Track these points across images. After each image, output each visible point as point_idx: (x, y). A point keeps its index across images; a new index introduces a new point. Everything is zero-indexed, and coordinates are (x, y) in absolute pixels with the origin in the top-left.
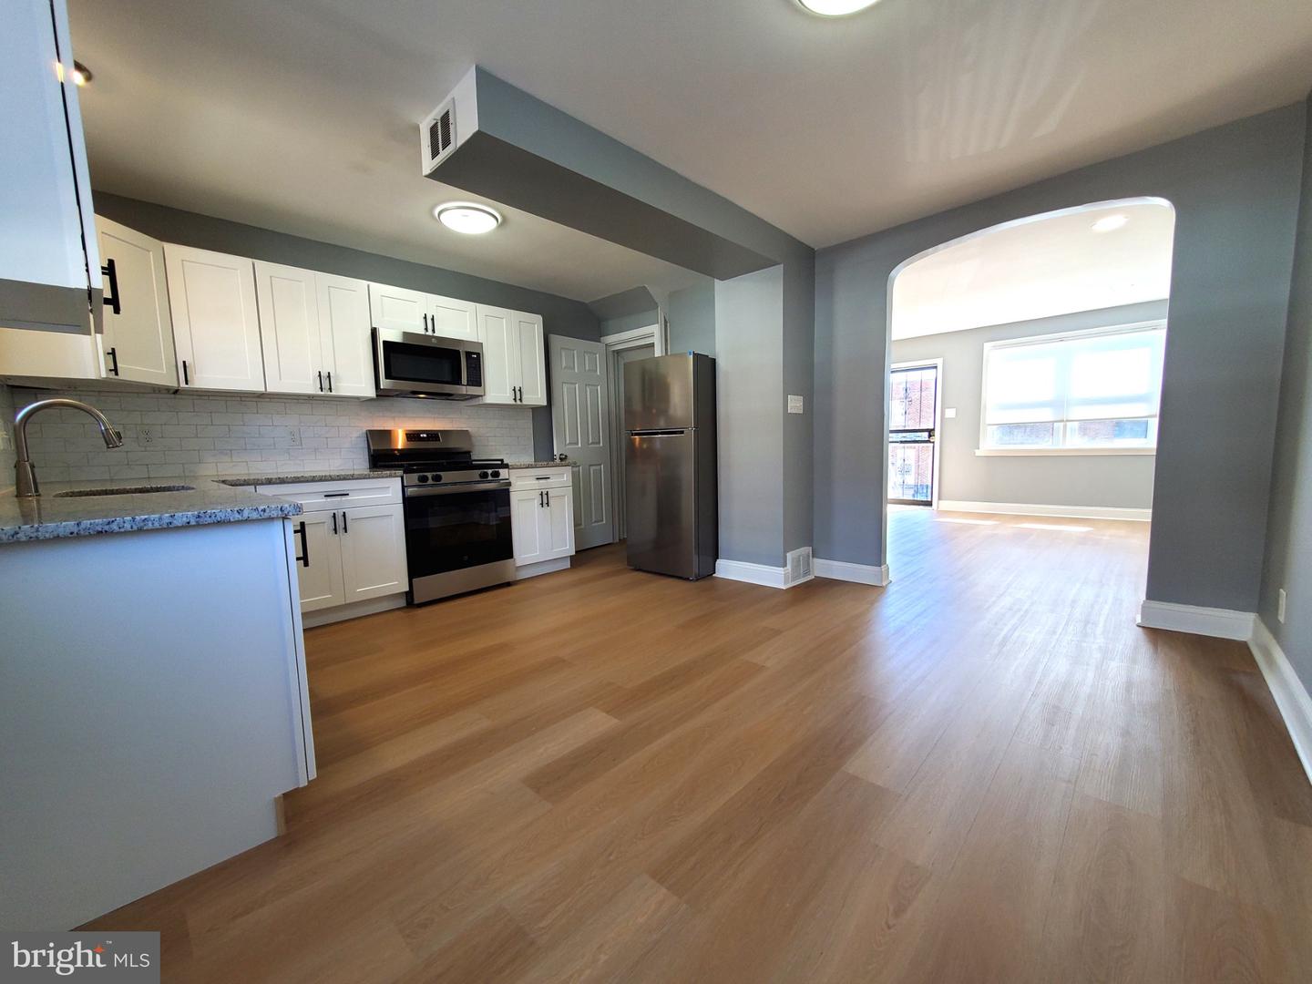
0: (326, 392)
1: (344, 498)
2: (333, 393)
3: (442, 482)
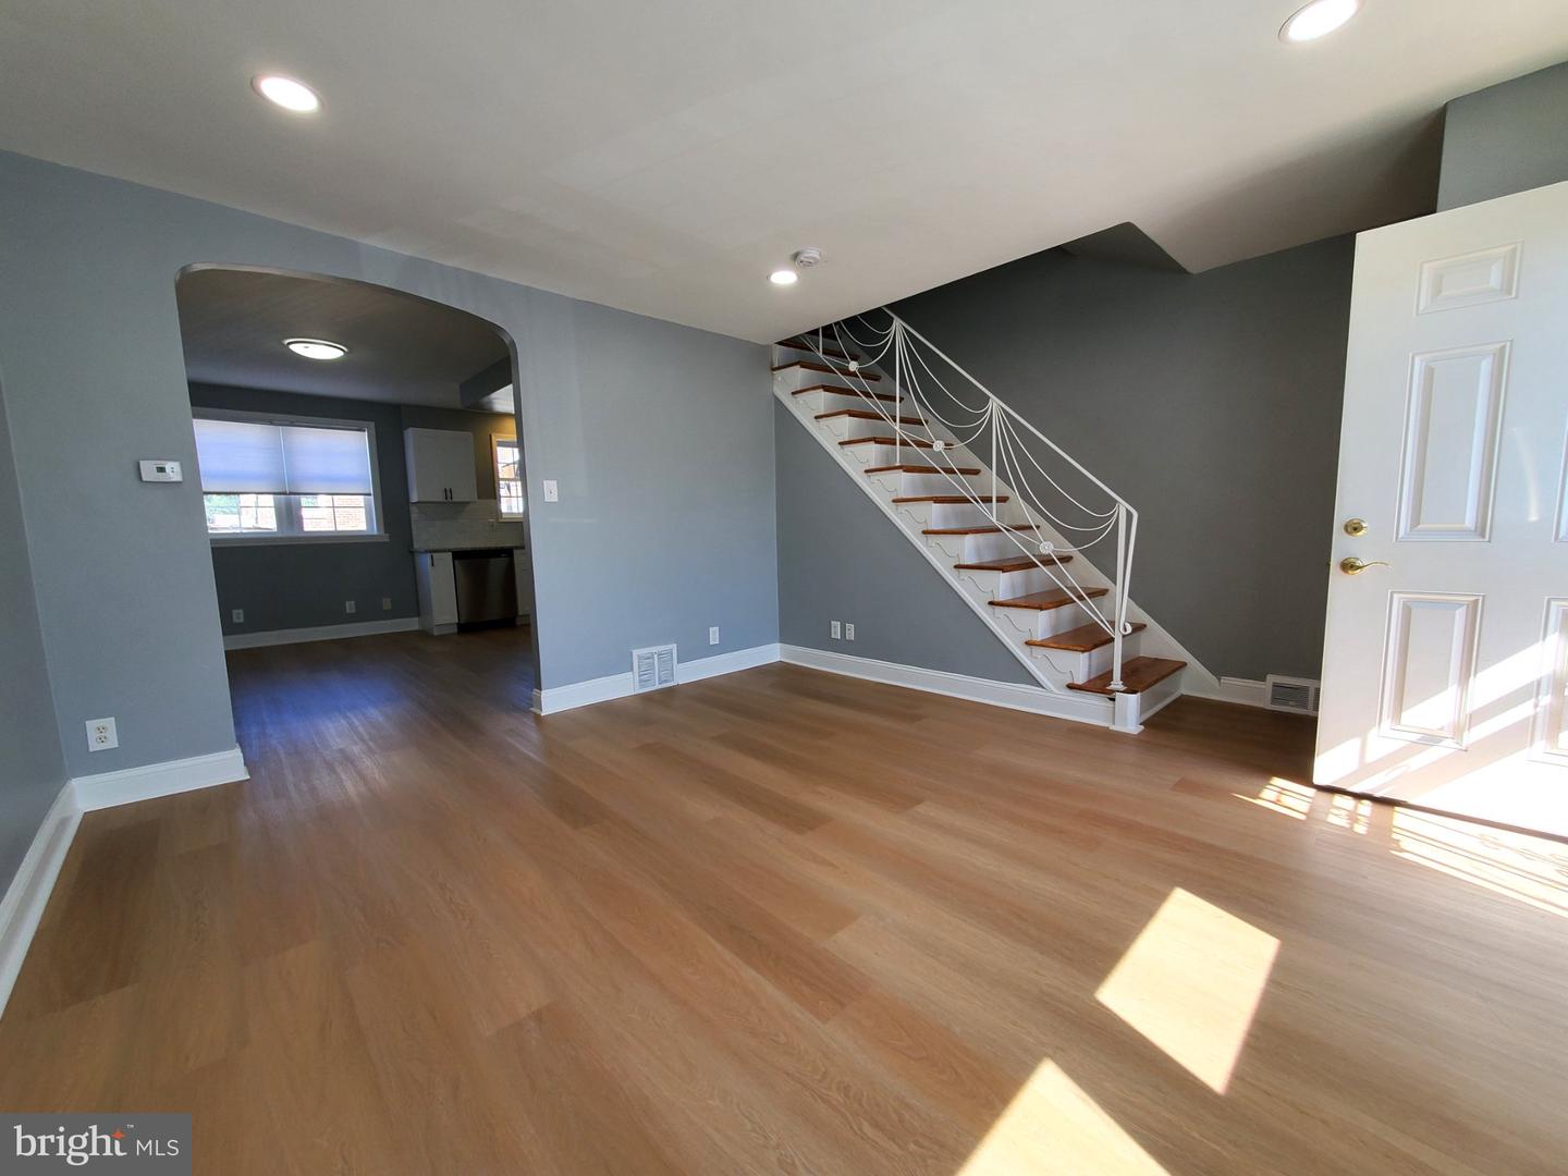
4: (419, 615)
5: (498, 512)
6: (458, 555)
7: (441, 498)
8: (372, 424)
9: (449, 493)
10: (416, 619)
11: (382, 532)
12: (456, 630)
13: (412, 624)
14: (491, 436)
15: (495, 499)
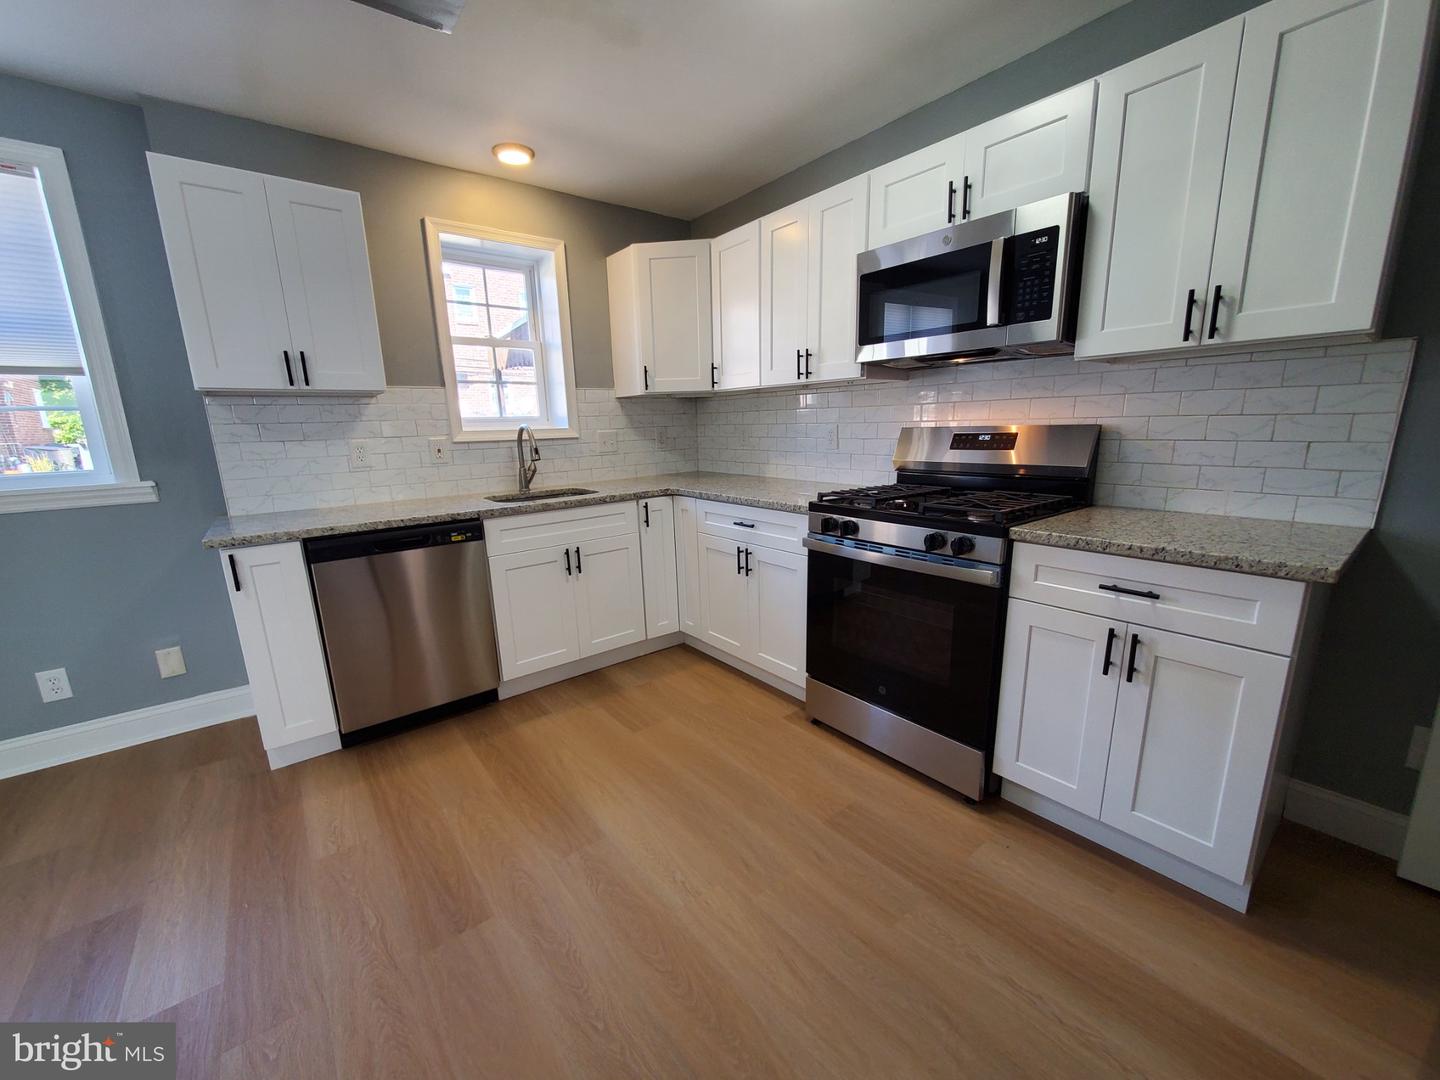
0: (803, 379)
1: (751, 530)
2: (811, 379)
3: (858, 538)
5: (450, 417)
6: (329, 547)
9: (298, 365)
11: (133, 477)
12: (338, 746)
14: (423, 222)
15: (443, 384)
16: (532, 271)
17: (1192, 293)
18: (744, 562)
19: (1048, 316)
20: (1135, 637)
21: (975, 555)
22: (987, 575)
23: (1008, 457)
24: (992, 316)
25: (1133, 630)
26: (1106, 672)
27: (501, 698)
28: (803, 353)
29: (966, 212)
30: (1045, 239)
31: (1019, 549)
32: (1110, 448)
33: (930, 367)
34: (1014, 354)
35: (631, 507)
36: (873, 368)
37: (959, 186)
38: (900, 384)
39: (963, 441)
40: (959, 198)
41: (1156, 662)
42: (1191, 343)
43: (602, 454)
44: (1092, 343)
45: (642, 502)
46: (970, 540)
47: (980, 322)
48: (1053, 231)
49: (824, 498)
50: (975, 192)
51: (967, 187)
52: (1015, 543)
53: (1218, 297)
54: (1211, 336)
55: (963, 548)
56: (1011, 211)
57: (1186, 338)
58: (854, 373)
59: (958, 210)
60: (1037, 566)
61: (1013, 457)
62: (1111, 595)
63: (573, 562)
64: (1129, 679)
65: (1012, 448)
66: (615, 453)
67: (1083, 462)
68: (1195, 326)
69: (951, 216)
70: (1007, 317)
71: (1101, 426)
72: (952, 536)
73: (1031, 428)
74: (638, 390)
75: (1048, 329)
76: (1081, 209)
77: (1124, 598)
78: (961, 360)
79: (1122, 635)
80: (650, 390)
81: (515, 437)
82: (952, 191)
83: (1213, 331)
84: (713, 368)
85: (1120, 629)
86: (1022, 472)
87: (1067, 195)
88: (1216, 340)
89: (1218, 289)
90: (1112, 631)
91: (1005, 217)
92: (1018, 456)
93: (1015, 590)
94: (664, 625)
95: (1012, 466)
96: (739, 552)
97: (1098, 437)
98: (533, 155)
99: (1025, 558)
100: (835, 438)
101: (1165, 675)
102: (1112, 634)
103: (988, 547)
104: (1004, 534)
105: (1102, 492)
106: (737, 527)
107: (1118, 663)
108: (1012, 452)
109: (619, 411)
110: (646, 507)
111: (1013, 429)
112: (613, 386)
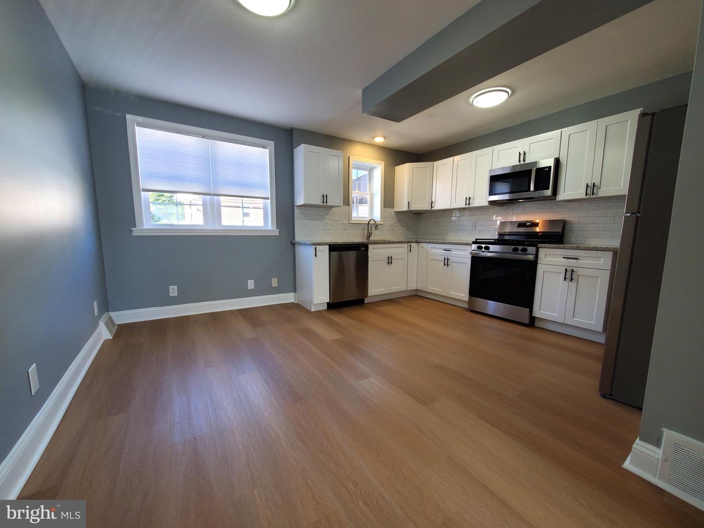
0: (467, 206)
1: (450, 252)
2: (470, 206)
3: (490, 250)
4: (295, 291)
5: (349, 215)
6: (333, 248)
7: (318, 201)
8: (272, 143)
9: (325, 198)
10: (293, 294)
11: (275, 228)
12: (326, 308)
13: (289, 298)
14: (349, 157)
15: (349, 205)
16: (371, 170)
17: (587, 184)
18: (447, 262)
19: (549, 189)
20: (572, 270)
21: (527, 252)
22: (531, 257)
23: (536, 229)
24: (532, 188)
25: (572, 268)
26: (565, 280)
27: (365, 302)
28: (468, 198)
29: (524, 160)
30: (547, 169)
31: (541, 250)
32: (567, 226)
33: (511, 203)
34: (538, 199)
35: (406, 245)
36: (492, 203)
37: (522, 153)
38: (499, 208)
39: (521, 225)
40: (522, 156)
41: (578, 277)
42: (587, 197)
43: (389, 230)
44: (561, 196)
45: (409, 244)
46: (526, 248)
47: (529, 190)
48: (550, 167)
49: (478, 241)
50: (527, 155)
51: (525, 153)
52: (540, 249)
53: (594, 185)
54: (593, 195)
55: (524, 250)
56: (537, 162)
57: (586, 196)
58: (486, 204)
59: (522, 159)
60: (546, 255)
61: (538, 229)
62: (566, 260)
63: (390, 261)
64: (571, 281)
65: (538, 226)
66: (393, 230)
67: (560, 230)
68: (588, 192)
69: (520, 161)
70: (536, 189)
71: (565, 220)
72: (520, 248)
73: (543, 221)
74: (405, 209)
75: (548, 192)
76: (557, 162)
77: (570, 260)
78: (521, 201)
79: (569, 270)
80: (410, 209)
81: (367, 222)
82: (520, 154)
83: (593, 194)
84: (432, 202)
85: (568, 269)
86: (540, 234)
87: (553, 159)
88: (594, 196)
89: (594, 183)
90: (566, 269)
91: (535, 163)
92: (539, 229)
93: (539, 262)
94: (412, 286)
95: (537, 232)
96: (445, 259)
97: (564, 223)
98: (385, 138)
99: (542, 252)
100: (474, 225)
101: (581, 280)
102: (566, 270)
103: (531, 250)
104: (536, 246)
105: (565, 240)
106: (444, 251)
107: (568, 278)
108: (537, 228)
109: (395, 216)
110: (411, 246)
111: (538, 221)
112: (394, 207)
